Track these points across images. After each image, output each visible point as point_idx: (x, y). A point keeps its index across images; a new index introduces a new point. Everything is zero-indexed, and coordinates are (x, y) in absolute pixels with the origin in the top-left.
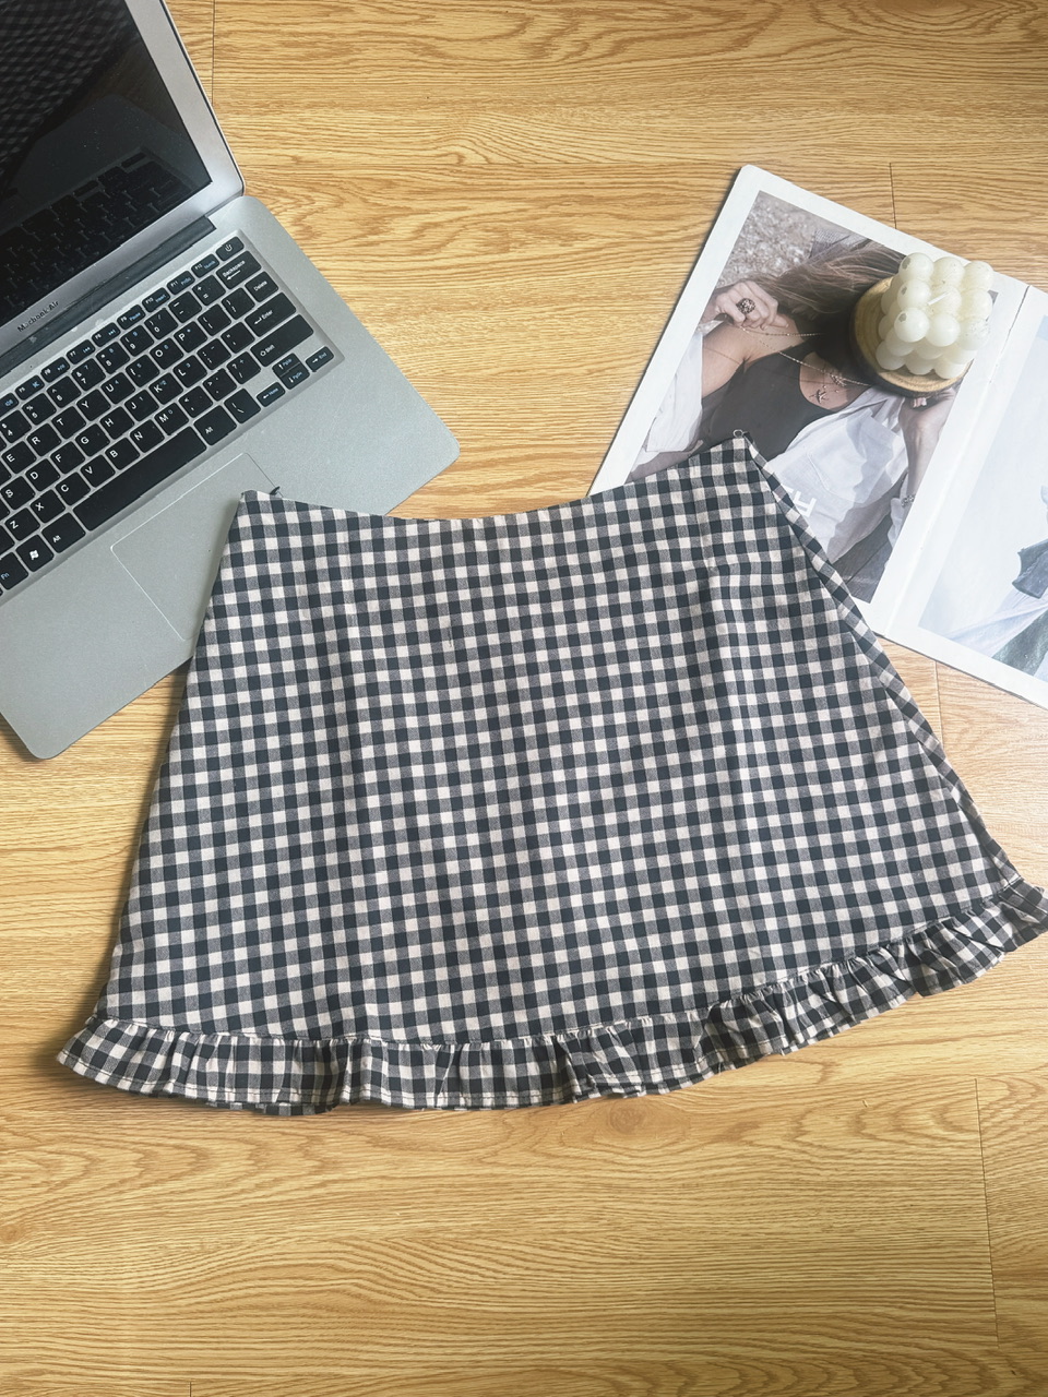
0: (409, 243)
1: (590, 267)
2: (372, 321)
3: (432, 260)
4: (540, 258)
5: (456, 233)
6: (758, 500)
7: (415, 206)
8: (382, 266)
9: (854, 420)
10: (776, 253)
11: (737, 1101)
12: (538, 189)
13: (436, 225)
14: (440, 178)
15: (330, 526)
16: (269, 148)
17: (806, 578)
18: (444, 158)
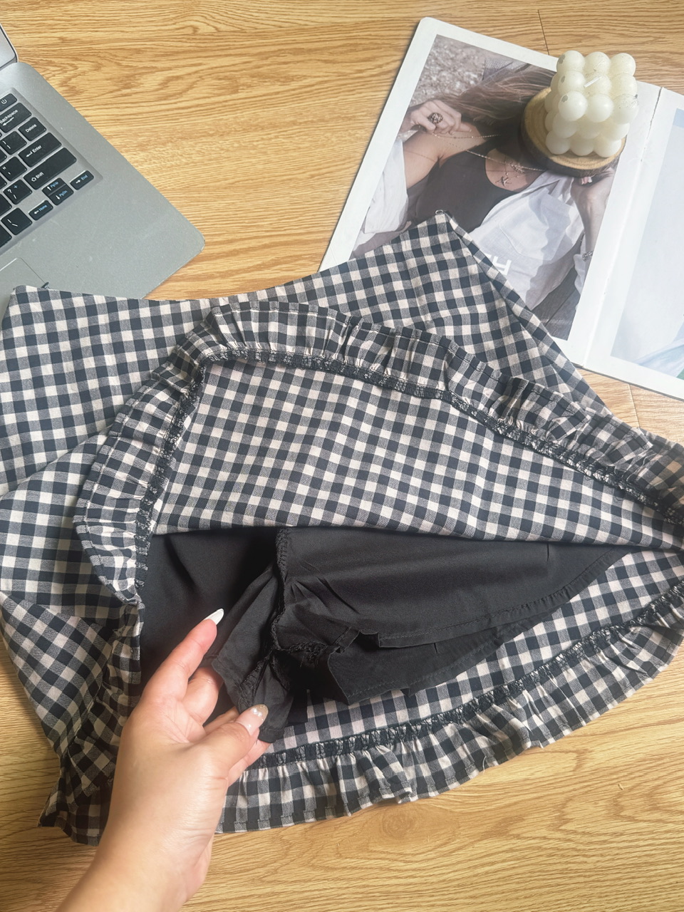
0: (157, 93)
1: (305, 99)
2: (127, 151)
3: (175, 103)
4: (264, 95)
5: (194, 83)
6: (462, 263)
7: (159, 65)
8: (135, 110)
9: (535, 197)
10: (454, 78)
11: (500, 797)
12: (259, 46)
13: (178, 78)
14: (180, 44)
15: (91, 310)
16: (40, 33)
17: (508, 324)
18: (182, 30)
